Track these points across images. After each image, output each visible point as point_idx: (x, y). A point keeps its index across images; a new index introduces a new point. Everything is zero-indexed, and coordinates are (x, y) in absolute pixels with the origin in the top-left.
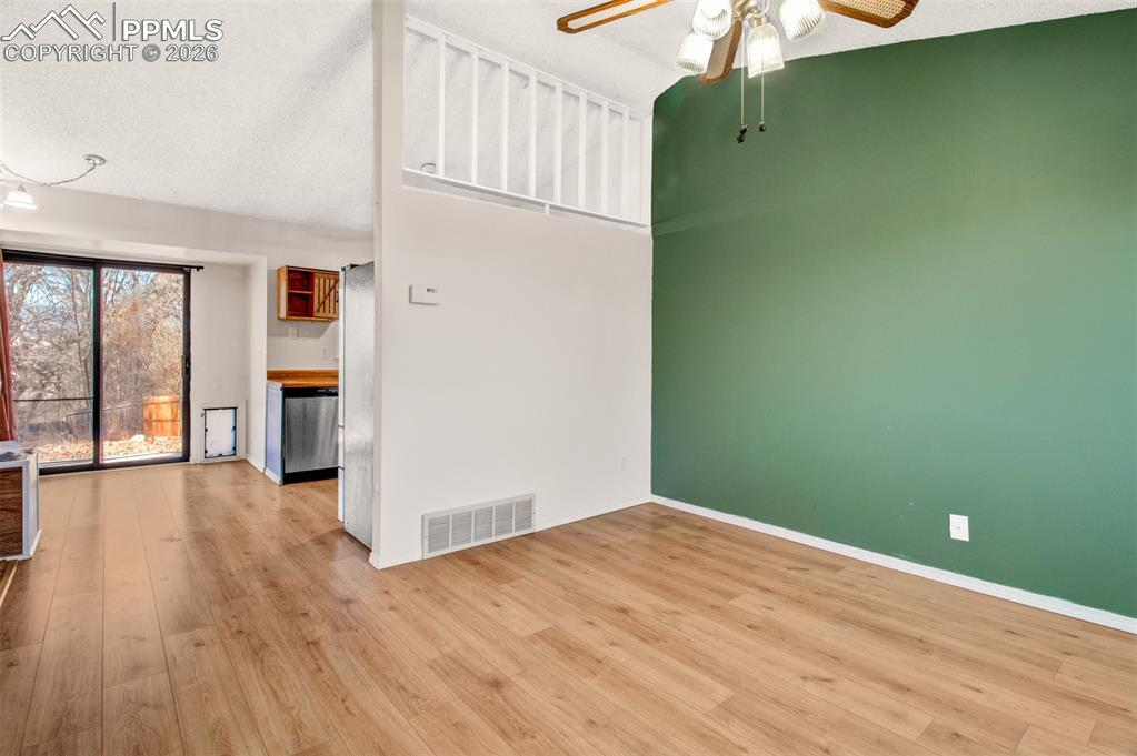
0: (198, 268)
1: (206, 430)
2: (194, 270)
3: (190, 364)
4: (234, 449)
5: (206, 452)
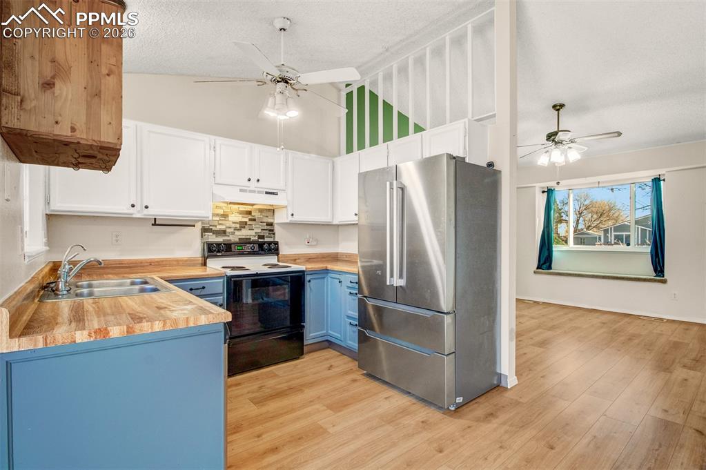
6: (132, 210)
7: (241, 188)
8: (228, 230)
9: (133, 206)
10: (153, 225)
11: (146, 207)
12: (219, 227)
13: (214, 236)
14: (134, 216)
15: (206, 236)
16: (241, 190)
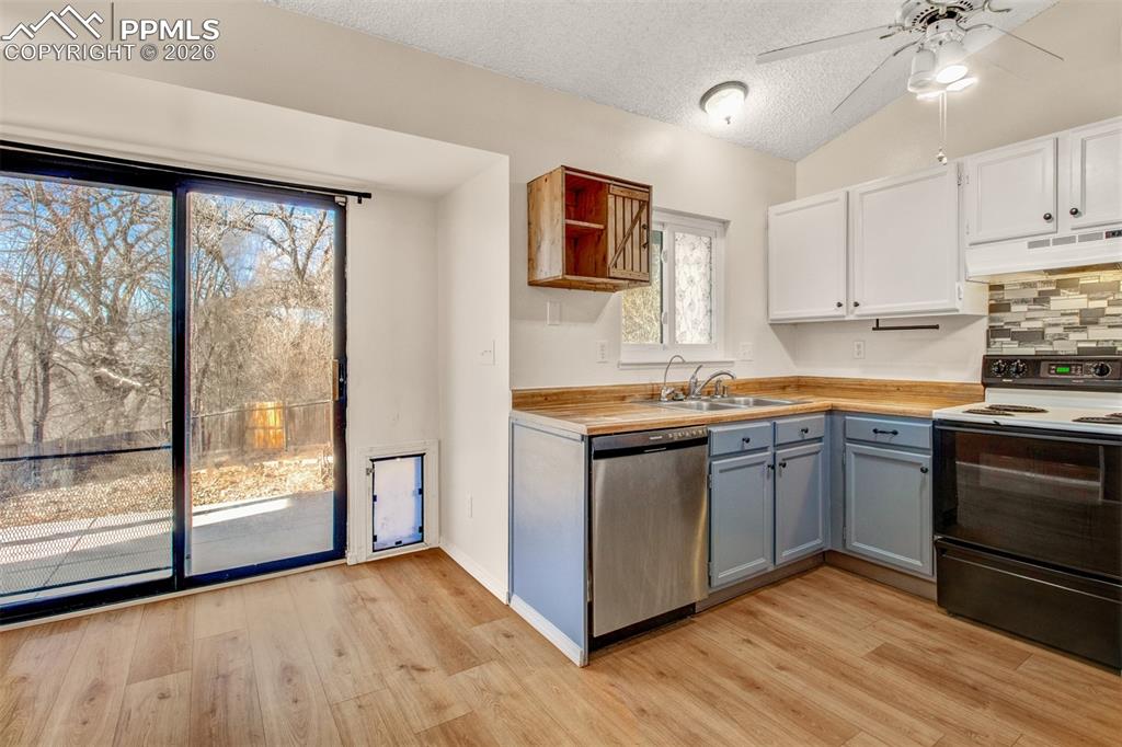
0: (362, 196)
1: (375, 498)
2: (352, 200)
3: (345, 377)
4: (421, 529)
5: (375, 538)
6: (841, 311)
7: (1031, 239)
8: (1049, 331)
9: (840, 305)
10: (874, 329)
11: (856, 305)
12: (1025, 326)
13: (1015, 345)
14: (846, 319)
15: (998, 345)
16: (1032, 245)
